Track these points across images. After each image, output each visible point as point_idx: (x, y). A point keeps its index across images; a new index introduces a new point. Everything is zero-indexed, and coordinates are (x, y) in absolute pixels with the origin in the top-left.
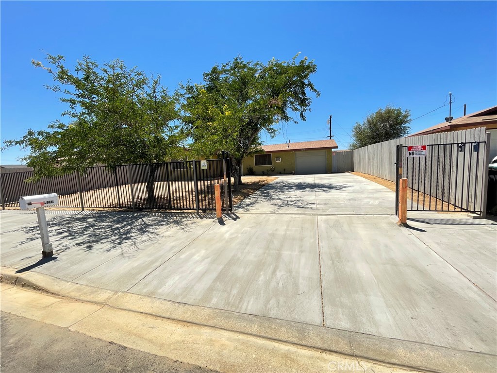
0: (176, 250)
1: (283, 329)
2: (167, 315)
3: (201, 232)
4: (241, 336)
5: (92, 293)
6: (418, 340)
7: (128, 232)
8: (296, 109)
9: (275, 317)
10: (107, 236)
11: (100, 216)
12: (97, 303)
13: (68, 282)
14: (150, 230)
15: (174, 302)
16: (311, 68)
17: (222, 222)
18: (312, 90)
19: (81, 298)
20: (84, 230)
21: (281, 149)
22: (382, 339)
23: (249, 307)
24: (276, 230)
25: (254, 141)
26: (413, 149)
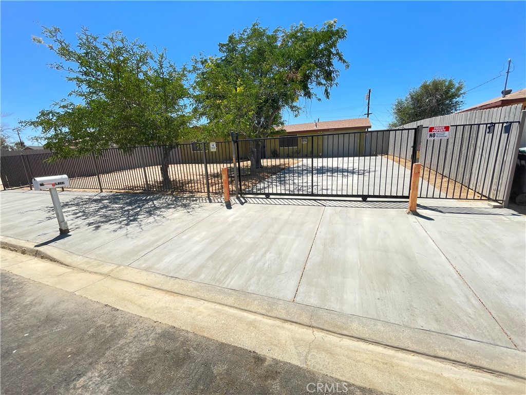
0: (180, 231)
1: (256, 302)
2: (158, 287)
3: (207, 215)
4: (218, 306)
5: (99, 265)
6: (375, 317)
7: (137, 214)
8: (320, 84)
9: (252, 292)
10: (117, 217)
11: (114, 199)
12: (101, 274)
13: (80, 256)
14: (158, 212)
15: (167, 276)
16: (340, 34)
17: (229, 206)
18: (340, 61)
19: (89, 269)
20: (97, 211)
21: (308, 129)
22: (341, 314)
23: (232, 283)
24: (280, 215)
25: (276, 119)
26: (435, 130)
